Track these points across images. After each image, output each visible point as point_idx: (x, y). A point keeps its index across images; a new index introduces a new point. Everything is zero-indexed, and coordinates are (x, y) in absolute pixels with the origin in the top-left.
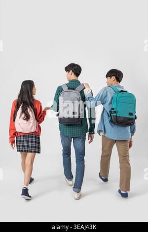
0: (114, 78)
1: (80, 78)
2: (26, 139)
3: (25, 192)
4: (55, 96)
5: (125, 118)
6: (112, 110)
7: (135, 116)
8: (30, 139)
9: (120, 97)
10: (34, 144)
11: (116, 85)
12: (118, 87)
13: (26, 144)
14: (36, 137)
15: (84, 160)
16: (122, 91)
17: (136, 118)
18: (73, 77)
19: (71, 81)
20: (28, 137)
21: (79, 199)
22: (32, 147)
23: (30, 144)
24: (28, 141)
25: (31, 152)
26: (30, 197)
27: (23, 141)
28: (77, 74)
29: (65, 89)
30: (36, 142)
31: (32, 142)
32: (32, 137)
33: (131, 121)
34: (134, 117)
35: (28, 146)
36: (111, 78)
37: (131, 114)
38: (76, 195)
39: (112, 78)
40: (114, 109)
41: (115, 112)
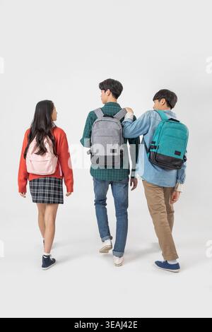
0: (163, 101)
1: (121, 101)
2: (41, 184)
4: (86, 126)
5: (168, 157)
6: (153, 145)
7: (184, 157)
8: (47, 185)
9: (166, 128)
10: (52, 192)
11: (165, 111)
12: (168, 113)
13: (41, 191)
14: (55, 182)
16: (171, 119)
17: (185, 160)
18: (111, 99)
19: (108, 105)
20: (45, 181)
22: (49, 195)
23: (47, 192)
24: (44, 188)
25: (49, 202)
27: (38, 188)
28: (116, 95)
29: (100, 115)
30: (55, 189)
31: (50, 188)
32: (50, 181)
33: (176, 163)
34: (182, 158)
35: (44, 195)
36: (159, 101)
37: (178, 153)
39: (162, 101)
40: (154, 143)
41: (155, 147)
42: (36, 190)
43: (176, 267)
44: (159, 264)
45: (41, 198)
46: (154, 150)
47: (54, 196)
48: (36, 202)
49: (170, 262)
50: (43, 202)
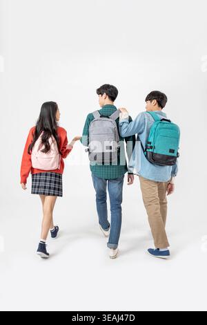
2: (43, 177)
3: (42, 248)
5: (164, 155)
6: (149, 145)
7: (178, 153)
8: (48, 178)
9: (160, 129)
10: (53, 185)
11: (156, 111)
12: (159, 114)
13: (42, 184)
14: (56, 176)
15: (120, 208)
17: (178, 156)
18: (107, 101)
19: (104, 107)
20: (46, 175)
21: (115, 257)
22: (50, 188)
24: (46, 181)
25: (49, 194)
26: (48, 254)
27: (40, 181)
28: (113, 98)
30: (55, 182)
31: (50, 182)
32: (51, 175)
33: (171, 160)
34: (175, 155)
35: (45, 187)
37: (172, 151)
38: (111, 252)
40: (150, 143)
41: (151, 147)
42: (37, 183)
43: (167, 253)
44: (151, 251)
45: (42, 190)
46: (150, 150)
47: (55, 189)
48: (37, 193)
49: (161, 250)
50: (44, 194)
